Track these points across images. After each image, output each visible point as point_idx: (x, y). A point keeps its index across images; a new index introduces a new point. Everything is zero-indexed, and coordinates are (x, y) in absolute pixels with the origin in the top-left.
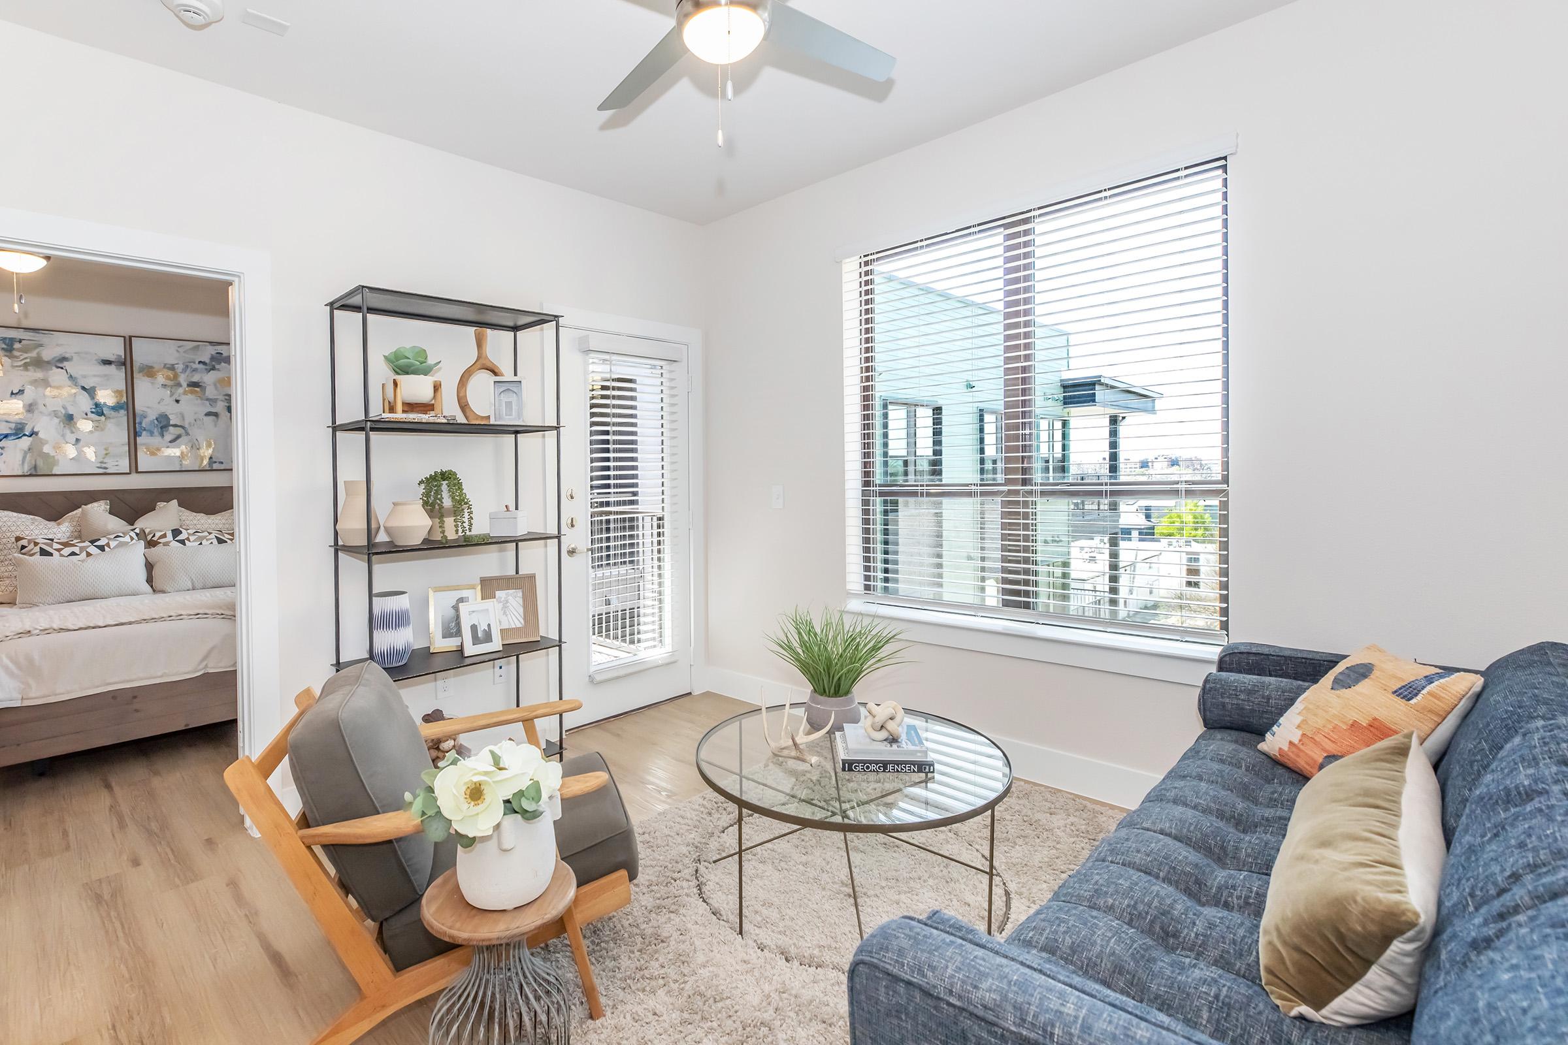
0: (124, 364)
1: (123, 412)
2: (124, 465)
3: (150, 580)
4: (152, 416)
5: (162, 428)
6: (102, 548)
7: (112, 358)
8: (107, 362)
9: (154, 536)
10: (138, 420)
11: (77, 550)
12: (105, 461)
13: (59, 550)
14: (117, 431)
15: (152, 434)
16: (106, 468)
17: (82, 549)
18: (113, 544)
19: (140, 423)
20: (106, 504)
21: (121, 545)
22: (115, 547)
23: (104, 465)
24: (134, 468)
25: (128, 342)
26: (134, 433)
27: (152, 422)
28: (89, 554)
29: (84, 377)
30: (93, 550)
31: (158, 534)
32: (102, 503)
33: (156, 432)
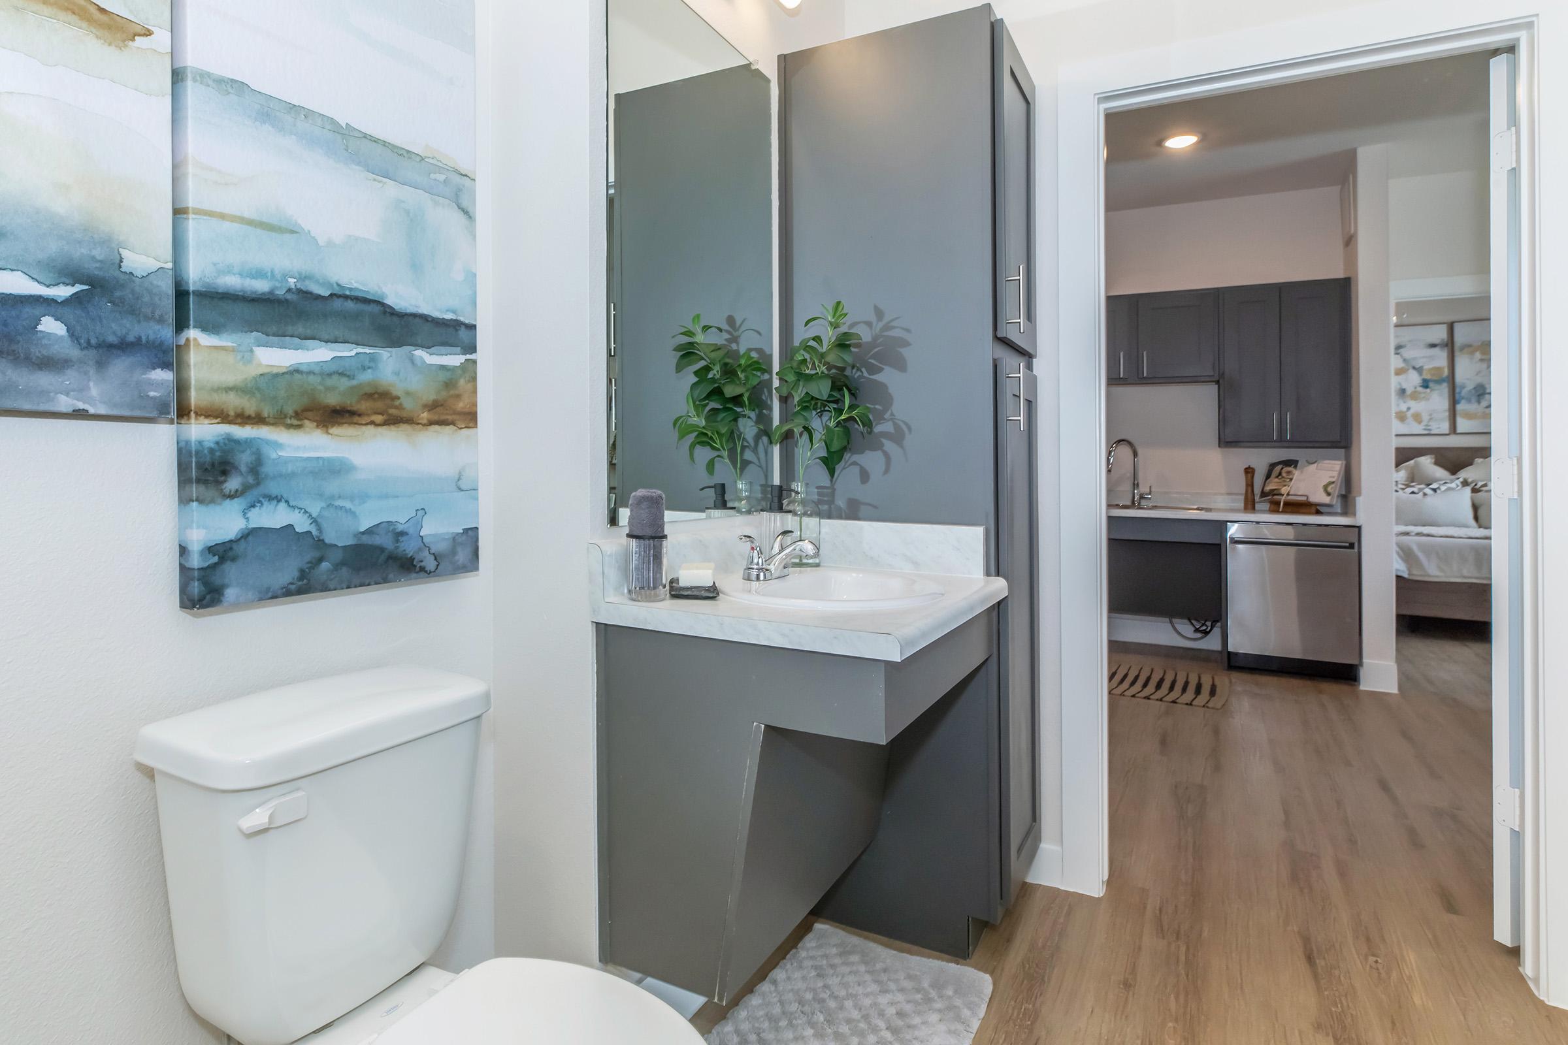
0: (1447, 345)
1: (1445, 385)
2: (1445, 427)
3: (1476, 518)
4: (1470, 386)
5: (1479, 396)
6: (1435, 490)
7: (1436, 341)
8: (1433, 346)
9: (1476, 485)
10: (1457, 390)
11: (1415, 490)
12: (1430, 423)
13: (1403, 489)
14: (1438, 401)
15: (1469, 401)
16: (1430, 430)
17: (1420, 490)
18: (1443, 488)
19: (1460, 393)
20: (1432, 458)
21: (1449, 489)
22: (1445, 491)
23: (1429, 428)
24: (1453, 430)
25: (1451, 327)
26: (1454, 402)
27: (1470, 391)
28: (1425, 494)
29: (1415, 359)
30: (1428, 491)
31: (1480, 484)
32: (1428, 457)
33: (1474, 399)
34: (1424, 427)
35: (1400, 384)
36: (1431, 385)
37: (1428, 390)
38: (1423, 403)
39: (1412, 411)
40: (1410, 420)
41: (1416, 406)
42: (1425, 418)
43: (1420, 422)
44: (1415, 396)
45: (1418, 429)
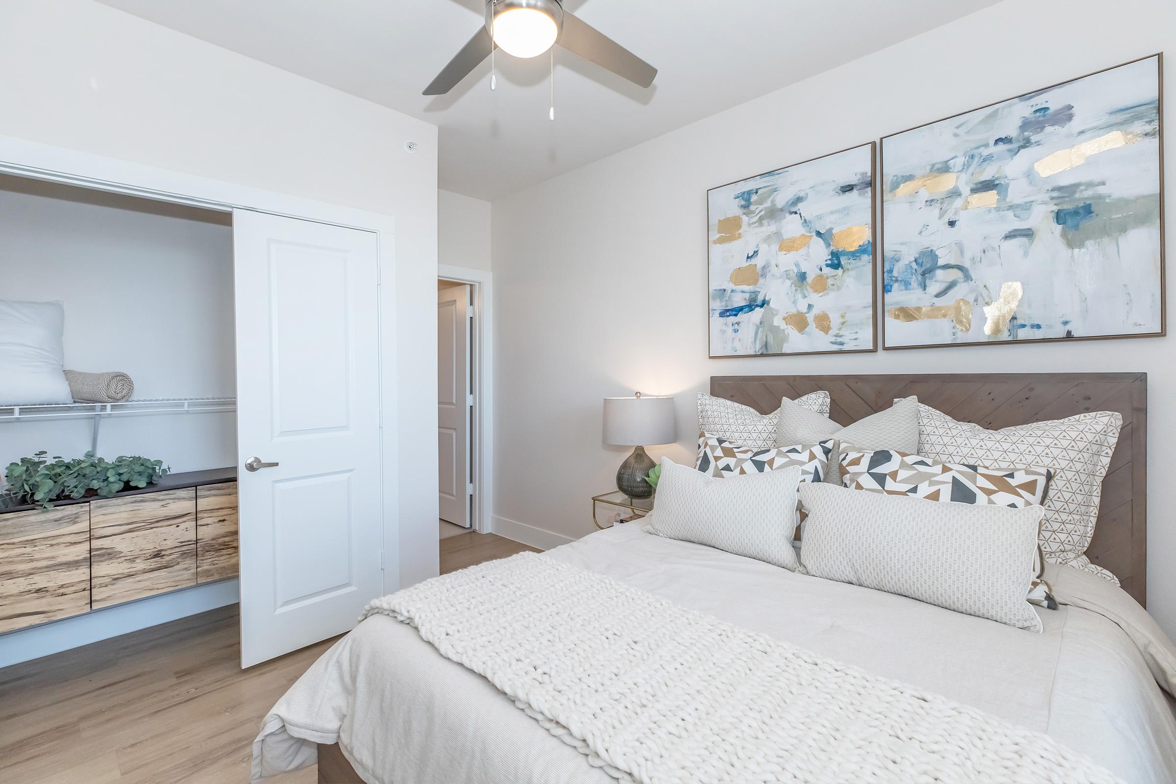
0: (869, 184)
1: (867, 258)
2: (866, 338)
4: (908, 256)
5: (924, 274)
7: (853, 180)
8: (849, 188)
10: (888, 267)
12: (843, 331)
14: (857, 287)
15: (907, 284)
16: (842, 344)
19: (892, 271)
23: (839, 340)
24: (880, 342)
25: (877, 149)
26: (881, 288)
27: (909, 266)
29: (820, 217)
33: (914, 281)
34: (833, 339)
35: (797, 265)
36: (843, 260)
37: (840, 271)
38: (832, 295)
39: (815, 311)
40: (812, 327)
41: (822, 303)
42: (835, 320)
43: (826, 329)
44: (821, 286)
45: (823, 342)
